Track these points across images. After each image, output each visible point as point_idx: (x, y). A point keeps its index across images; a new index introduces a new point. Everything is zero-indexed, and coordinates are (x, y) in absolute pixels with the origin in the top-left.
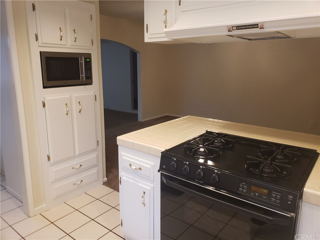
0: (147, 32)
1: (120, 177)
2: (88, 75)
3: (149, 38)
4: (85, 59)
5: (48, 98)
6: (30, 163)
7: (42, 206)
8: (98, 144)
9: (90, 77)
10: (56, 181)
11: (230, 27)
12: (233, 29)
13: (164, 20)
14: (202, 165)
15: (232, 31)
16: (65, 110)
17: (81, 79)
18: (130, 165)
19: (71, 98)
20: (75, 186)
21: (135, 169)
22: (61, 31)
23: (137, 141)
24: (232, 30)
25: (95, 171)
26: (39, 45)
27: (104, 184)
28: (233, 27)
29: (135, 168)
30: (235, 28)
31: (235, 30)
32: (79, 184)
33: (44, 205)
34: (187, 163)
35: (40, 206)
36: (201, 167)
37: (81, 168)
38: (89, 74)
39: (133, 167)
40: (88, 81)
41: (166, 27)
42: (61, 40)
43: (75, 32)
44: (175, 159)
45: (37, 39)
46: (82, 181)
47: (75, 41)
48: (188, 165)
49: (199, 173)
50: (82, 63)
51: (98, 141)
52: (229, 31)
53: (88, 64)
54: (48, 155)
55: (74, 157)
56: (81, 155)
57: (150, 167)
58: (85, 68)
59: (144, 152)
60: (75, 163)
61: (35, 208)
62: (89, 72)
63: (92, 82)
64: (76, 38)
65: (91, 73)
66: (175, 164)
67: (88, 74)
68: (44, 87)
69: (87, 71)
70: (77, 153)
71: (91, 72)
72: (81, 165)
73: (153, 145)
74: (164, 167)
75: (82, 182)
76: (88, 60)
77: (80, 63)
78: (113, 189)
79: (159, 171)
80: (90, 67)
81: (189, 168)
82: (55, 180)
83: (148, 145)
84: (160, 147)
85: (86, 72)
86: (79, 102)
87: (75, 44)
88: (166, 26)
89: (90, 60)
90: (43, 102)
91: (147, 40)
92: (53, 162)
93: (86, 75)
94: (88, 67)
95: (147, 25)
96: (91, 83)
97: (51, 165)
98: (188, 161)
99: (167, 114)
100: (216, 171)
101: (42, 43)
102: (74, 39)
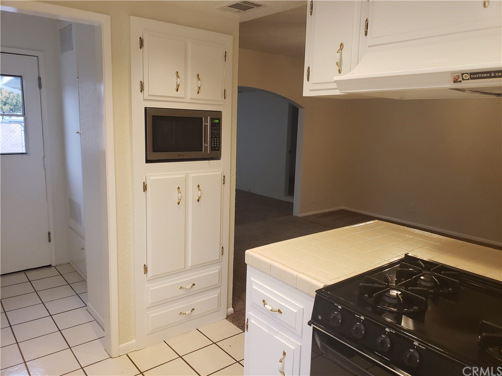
0: (308, 80)
1: (248, 319)
2: (214, 144)
3: (310, 90)
4: (212, 119)
5: (152, 178)
6: (118, 274)
7: (131, 342)
8: (222, 252)
9: (217, 148)
10: (154, 306)
11: (456, 74)
12: (464, 78)
13: (338, 60)
14: (389, 327)
15: (461, 82)
16: (176, 196)
17: (205, 150)
18: (264, 301)
19: (186, 178)
20: (182, 317)
21: (271, 310)
22: (178, 77)
23: (277, 262)
24: (460, 79)
25: (214, 295)
26: (145, 98)
27: (228, 317)
28: (463, 74)
29: (270, 308)
30: (469, 77)
31: (468, 79)
32: (189, 314)
33: (134, 341)
34: (362, 318)
35: (128, 343)
36: (387, 330)
37: (192, 289)
38: (217, 142)
39: (269, 307)
40: (215, 153)
41: (340, 72)
42: (177, 90)
43: (198, 78)
44: (340, 307)
45: (142, 90)
46: (193, 309)
47: (198, 93)
48: (364, 323)
49: (383, 342)
50: (206, 126)
51: (223, 248)
52: (454, 82)
53: (216, 128)
54: (145, 265)
55: (183, 271)
56: (195, 267)
57: (296, 312)
58: (212, 133)
59: (288, 284)
60: (185, 279)
61: (119, 344)
62: (217, 140)
63: (221, 156)
64: (200, 88)
65: (219, 142)
66: (340, 317)
67: (214, 142)
68: (147, 161)
69: (214, 138)
70: (189, 264)
71: (219, 140)
72: (194, 285)
73: (303, 273)
74: (320, 317)
75: (193, 311)
76: (217, 121)
77: (205, 126)
78: (241, 329)
79: (309, 324)
80: (218, 132)
81: (365, 327)
82: (152, 304)
83: (296, 273)
84: (315, 279)
85: (212, 140)
86: (199, 186)
87: (198, 96)
88: (339, 70)
89: (219, 121)
90: (144, 183)
91: (306, 93)
92: (152, 276)
93: (212, 144)
94: (216, 132)
95: (309, 68)
96: (218, 158)
97: (148, 281)
98: (364, 315)
99: (342, 207)
100: (416, 343)
101: (149, 95)
102: (197, 89)
